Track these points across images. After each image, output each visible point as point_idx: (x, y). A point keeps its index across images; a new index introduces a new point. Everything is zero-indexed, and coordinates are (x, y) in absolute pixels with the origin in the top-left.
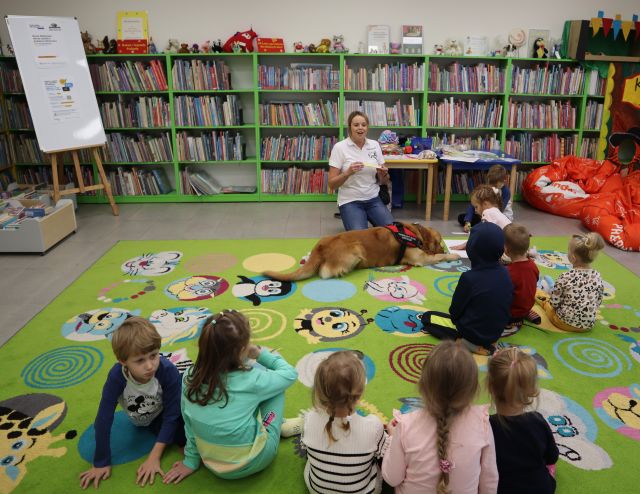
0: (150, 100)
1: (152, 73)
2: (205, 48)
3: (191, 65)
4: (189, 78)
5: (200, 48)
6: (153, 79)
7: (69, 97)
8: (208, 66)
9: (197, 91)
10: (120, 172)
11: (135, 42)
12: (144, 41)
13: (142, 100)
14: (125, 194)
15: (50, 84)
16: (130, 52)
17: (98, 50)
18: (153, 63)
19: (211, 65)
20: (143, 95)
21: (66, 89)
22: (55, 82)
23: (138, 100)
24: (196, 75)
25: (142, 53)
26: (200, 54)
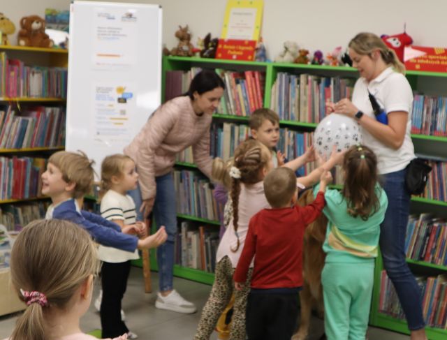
0: (237, 128)
1: (245, 90)
2: (333, 58)
3: (299, 82)
4: (293, 101)
5: (325, 57)
6: (246, 98)
7: (123, 112)
8: (322, 85)
9: (301, 123)
10: (184, 229)
11: (241, 43)
12: (252, 43)
13: (227, 127)
14: (184, 263)
15: (102, 92)
16: (230, 57)
17: (194, 52)
18: (248, 75)
19: (328, 84)
20: (229, 121)
21: (122, 100)
22: (110, 89)
23: (222, 127)
24: (303, 98)
25: (246, 59)
26: (323, 66)
